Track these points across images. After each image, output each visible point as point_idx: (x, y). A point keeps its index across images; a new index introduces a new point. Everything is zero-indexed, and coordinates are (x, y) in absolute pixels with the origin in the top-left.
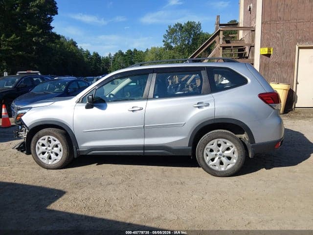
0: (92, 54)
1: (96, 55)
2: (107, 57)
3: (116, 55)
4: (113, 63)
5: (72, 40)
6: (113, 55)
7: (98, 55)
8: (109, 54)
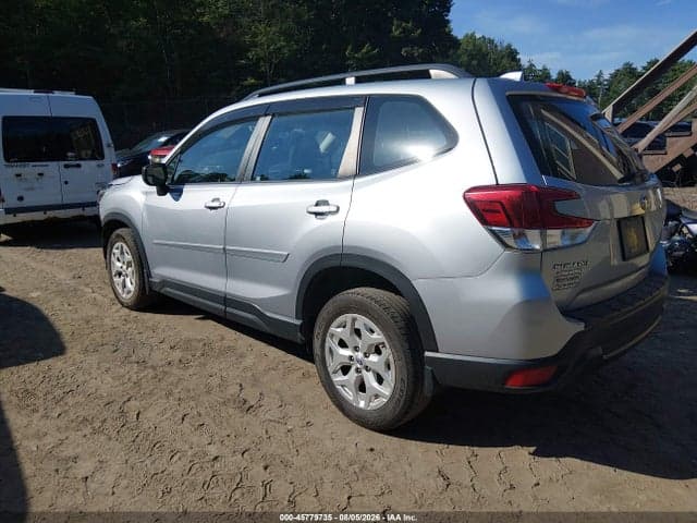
0: (554, 76)
1: (565, 78)
2: (591, 82)
3: (614, 76)
4: (605, 95)
5: (509, 46)
6: (606, 76)
7: (569, 77)
8: (598, 72)
